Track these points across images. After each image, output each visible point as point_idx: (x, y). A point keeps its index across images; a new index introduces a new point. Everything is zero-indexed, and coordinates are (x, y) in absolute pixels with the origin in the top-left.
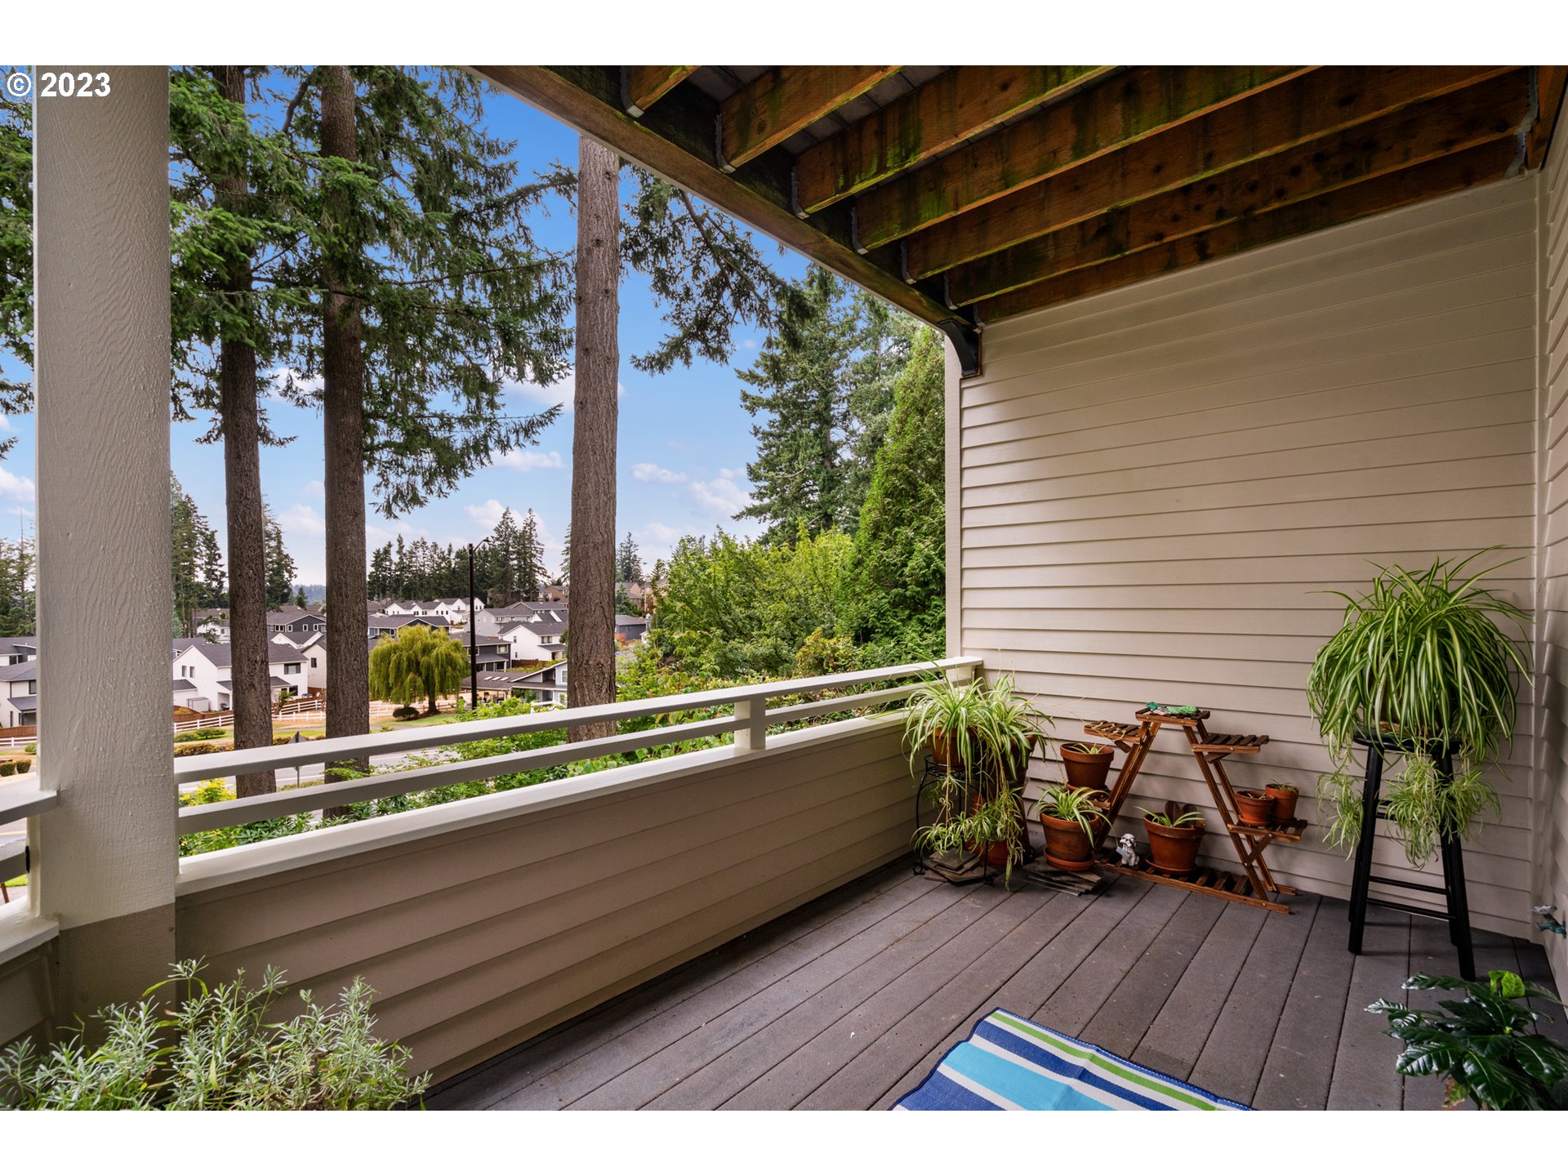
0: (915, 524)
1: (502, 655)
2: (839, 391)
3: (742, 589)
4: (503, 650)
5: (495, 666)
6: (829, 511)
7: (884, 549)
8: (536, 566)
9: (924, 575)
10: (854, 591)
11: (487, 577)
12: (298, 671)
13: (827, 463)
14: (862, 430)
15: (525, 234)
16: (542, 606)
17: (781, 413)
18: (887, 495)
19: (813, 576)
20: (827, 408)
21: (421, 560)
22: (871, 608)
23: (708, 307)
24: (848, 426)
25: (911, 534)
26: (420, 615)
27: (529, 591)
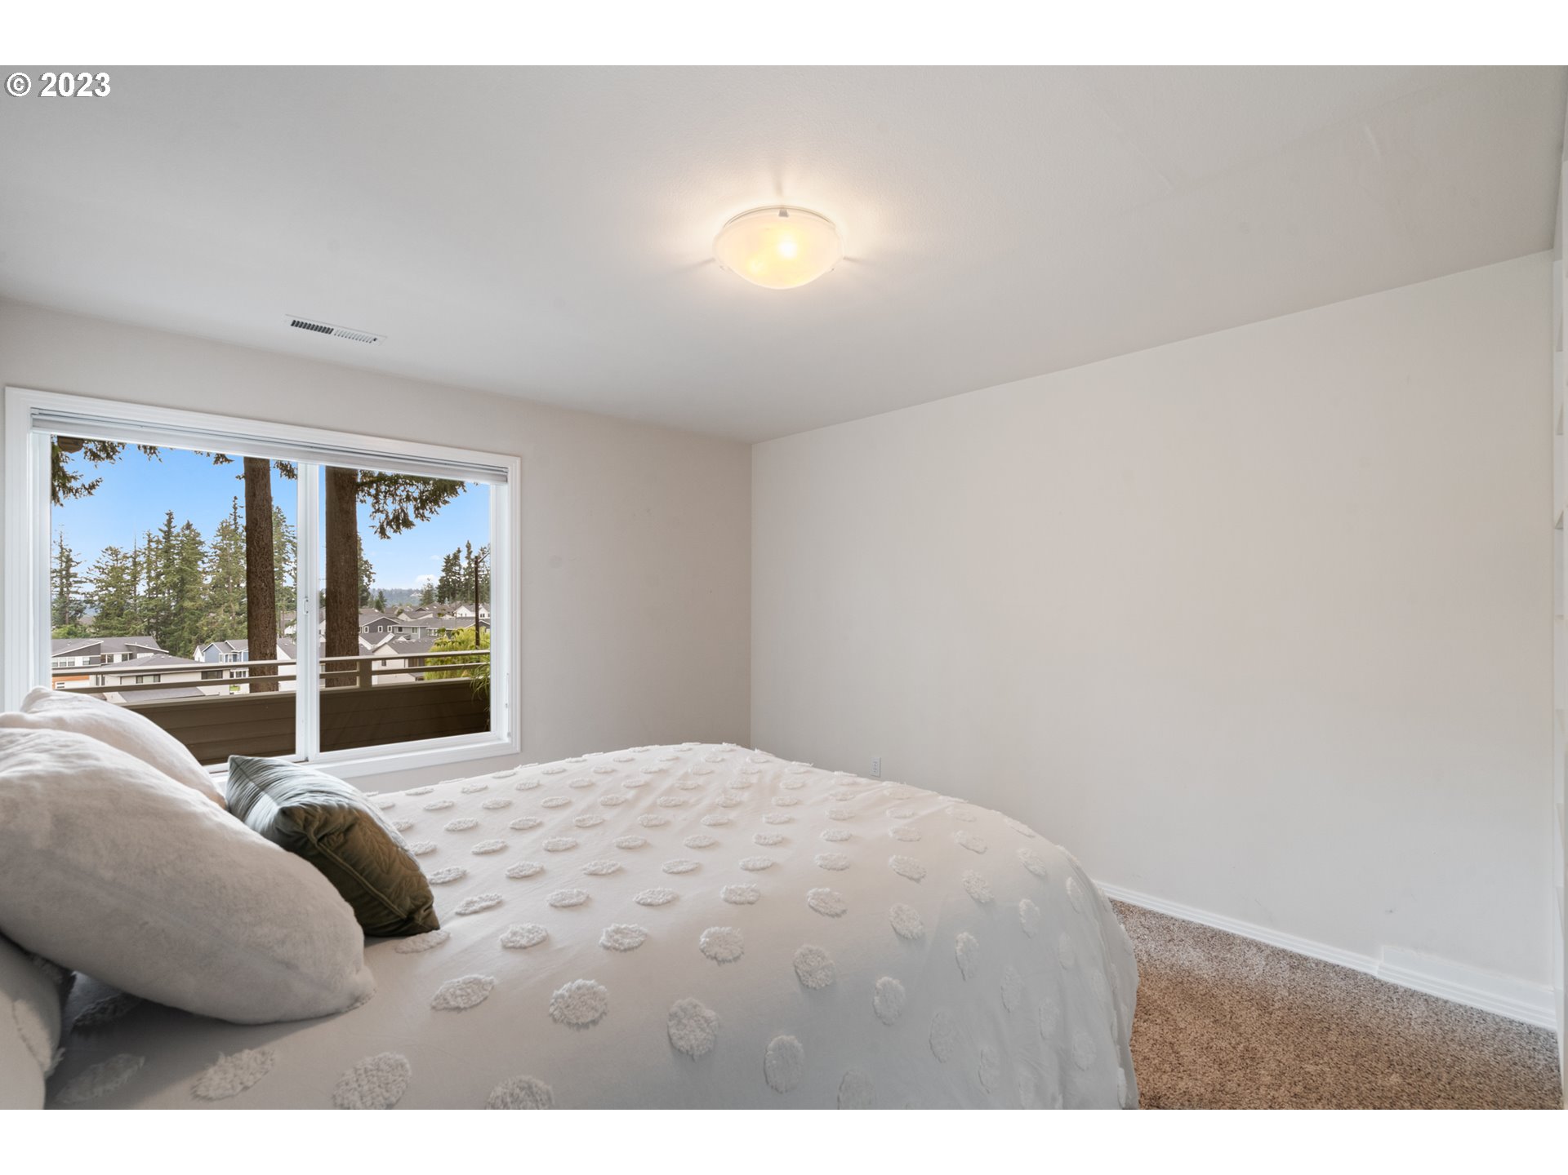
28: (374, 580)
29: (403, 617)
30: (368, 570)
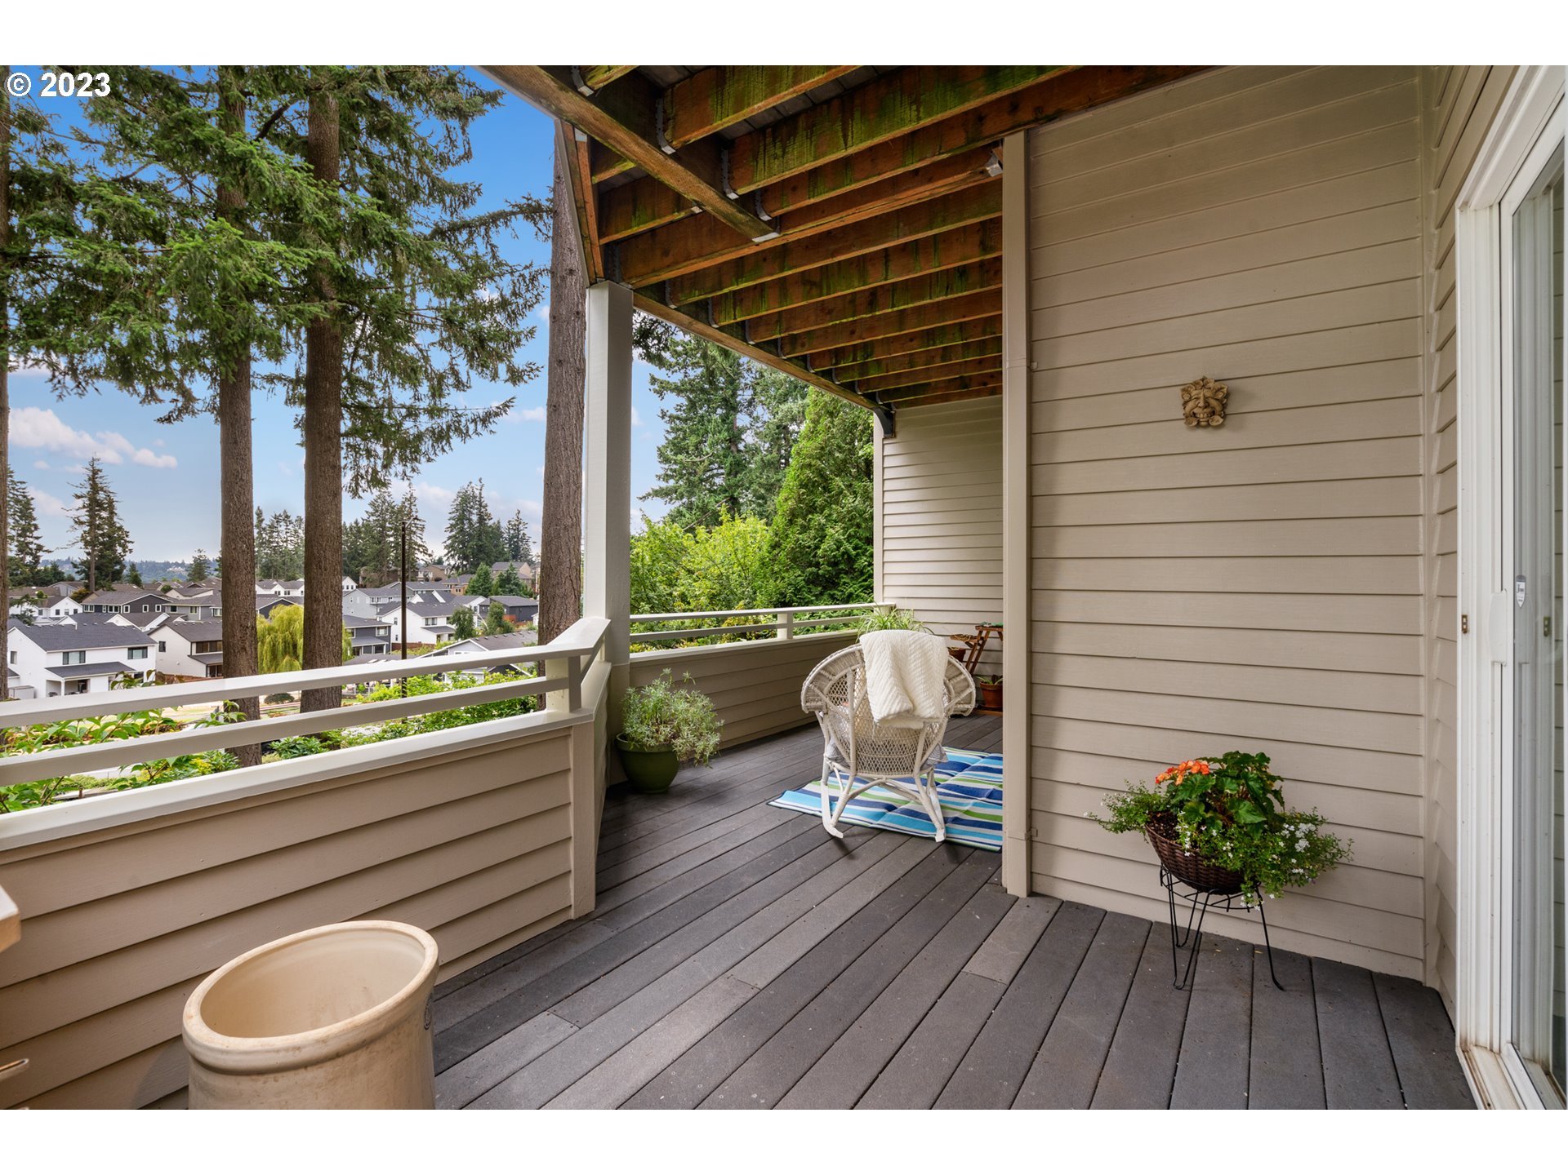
0: (826, 512)
1: (381, 638)
2: (744, 377)
3: (665, 568)
4: (382, 632)
5: (373, 649)
6: (736, 494)
7: (800, 534)
8: (416, 544)
9: (834, 556)
10: (773, 570)
11: (359, 554)
12: (145, 656)
13: (733, 448)
14: (767, 417)
15: (492, 251)
16: (423, 586)
17: (688, 397)
18: (802, 486)
19: (733, 556)
20: (734, 395)
21: (283, 535)
22: (789, 584)
23: (651, 320)
24: (752, 413)
25: (823, 521)
26: (282, 595)
27: (406, 570)
28: (131, 551)
29: (173, 594)
30: (122, 539)
